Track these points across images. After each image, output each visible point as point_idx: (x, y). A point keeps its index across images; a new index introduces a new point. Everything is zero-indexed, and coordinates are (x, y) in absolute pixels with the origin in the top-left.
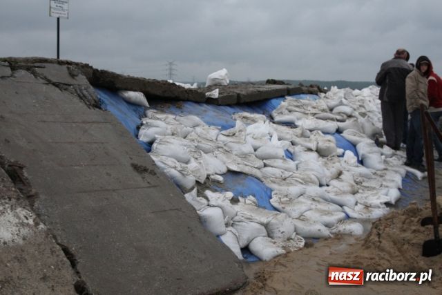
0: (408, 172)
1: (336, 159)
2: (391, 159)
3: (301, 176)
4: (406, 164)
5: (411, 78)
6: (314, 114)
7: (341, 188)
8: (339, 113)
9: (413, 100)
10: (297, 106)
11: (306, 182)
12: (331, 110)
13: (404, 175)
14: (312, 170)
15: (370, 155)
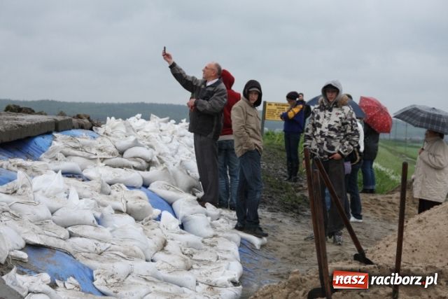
0: (242, 239)
1: (154, 224)
2: (218, 222)
3: (122, 249)
4: (237, 228)
5: (237, 110)
6: (103, 160)
7: (173, 264)
8: (135, 157)
9: (241, 139)
10: (75, 148)
11: (130, 256)
12: (122, 153)
13: (239, 243)
14: (132, 239)
15: (194, 217)
